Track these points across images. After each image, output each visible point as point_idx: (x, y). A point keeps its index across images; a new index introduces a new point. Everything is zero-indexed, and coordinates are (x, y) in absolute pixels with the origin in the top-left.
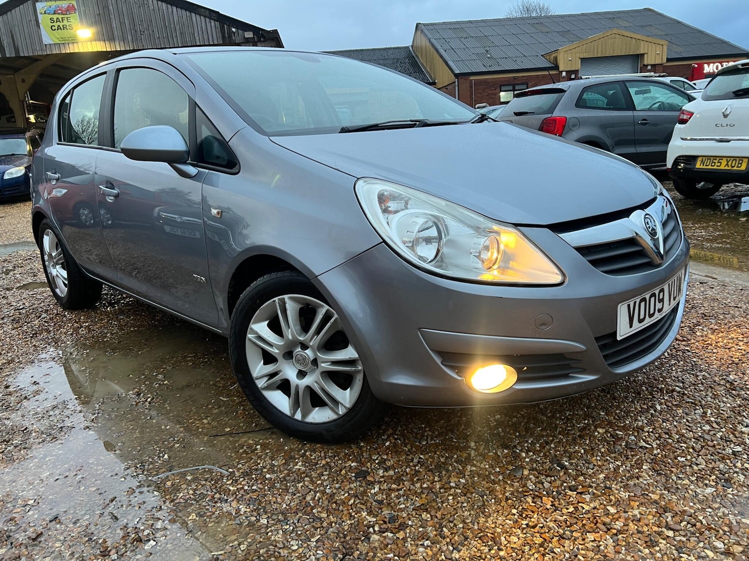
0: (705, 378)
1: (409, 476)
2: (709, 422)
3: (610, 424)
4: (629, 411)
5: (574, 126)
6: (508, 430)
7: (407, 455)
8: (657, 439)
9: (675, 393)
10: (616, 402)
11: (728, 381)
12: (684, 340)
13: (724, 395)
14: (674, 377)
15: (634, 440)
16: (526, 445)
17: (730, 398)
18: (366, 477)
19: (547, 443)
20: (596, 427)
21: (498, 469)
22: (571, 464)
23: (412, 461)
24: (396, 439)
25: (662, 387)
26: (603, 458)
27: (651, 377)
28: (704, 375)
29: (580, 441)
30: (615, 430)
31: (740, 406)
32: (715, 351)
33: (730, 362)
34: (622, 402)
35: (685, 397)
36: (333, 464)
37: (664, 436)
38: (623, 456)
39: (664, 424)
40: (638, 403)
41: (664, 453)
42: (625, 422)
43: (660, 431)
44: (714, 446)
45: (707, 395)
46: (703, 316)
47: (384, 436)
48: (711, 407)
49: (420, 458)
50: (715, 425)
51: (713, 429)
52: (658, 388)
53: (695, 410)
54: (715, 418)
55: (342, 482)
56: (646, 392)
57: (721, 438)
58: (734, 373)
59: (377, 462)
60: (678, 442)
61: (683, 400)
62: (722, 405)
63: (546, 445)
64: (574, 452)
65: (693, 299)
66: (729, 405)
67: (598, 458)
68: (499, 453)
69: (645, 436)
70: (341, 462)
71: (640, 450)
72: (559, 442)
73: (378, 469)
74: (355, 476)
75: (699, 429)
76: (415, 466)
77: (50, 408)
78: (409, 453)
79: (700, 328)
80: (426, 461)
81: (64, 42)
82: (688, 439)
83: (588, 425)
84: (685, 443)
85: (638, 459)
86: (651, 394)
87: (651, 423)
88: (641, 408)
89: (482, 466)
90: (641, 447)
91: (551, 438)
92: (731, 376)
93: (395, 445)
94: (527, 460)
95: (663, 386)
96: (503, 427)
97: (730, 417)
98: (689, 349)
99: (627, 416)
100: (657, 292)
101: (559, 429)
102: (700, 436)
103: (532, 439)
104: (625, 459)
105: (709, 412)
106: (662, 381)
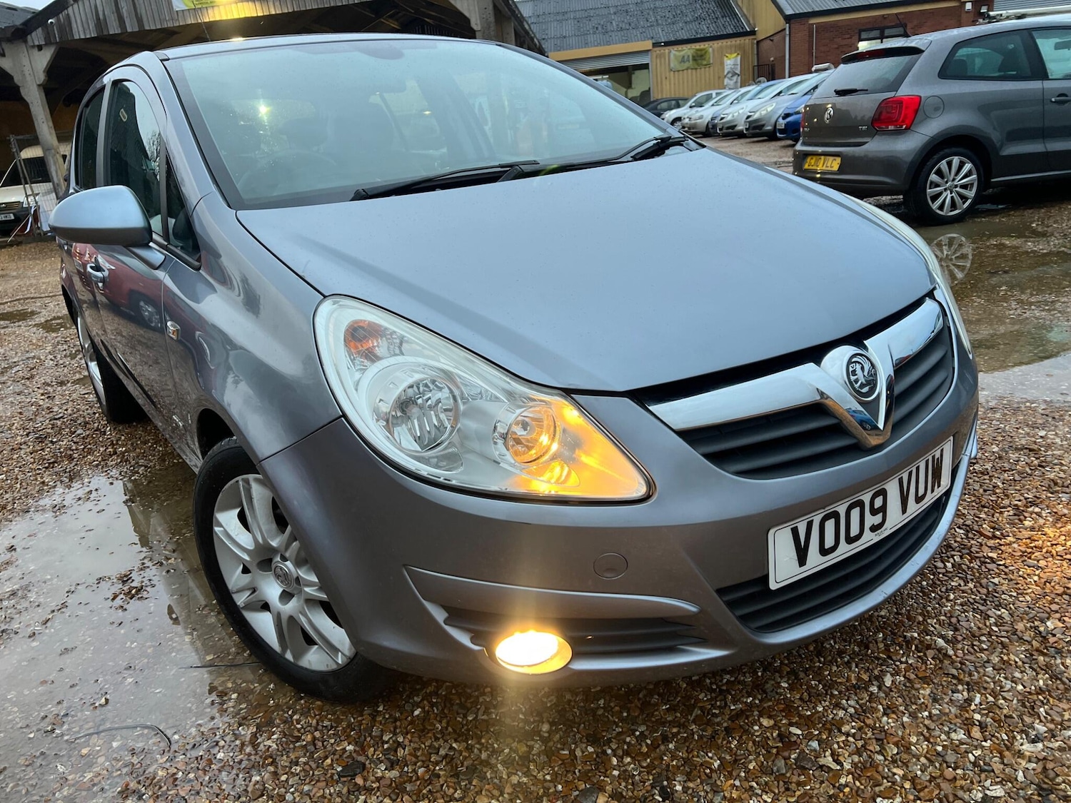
0: (1000, 622)
1: (418, 783)
2: (968, 724)
3: (789, 709)
4: (831, 687)
5: (936, 109)
6: (612, 704)
7: (437, 739)
8: (858, 752)
9: (930, 653)
10: (820, 662)
11: (1040, 632)
12: (994, 537)
13: (1020, 663)
14: (945, 615)
15: (815, 750)
16: (628, 739)
17: (1029, 671)
18: (356, 775)
19: (665, 739)
20: (761, 715)
21: (560, 787)
22: (685, 789)
23: (437, 753)
24: (432, 705)
25: (912, 637)
26: (746, 785)
27: (904, 611)
28: (1000, 617)
29: (724, 739)
30: (791, 724)
31: (1040, 691)
32: (1042, 563)
33: (1060, 590)
34: (831, 661)
35: (946, 662)
36: (320, 744)
37: (871, 748)
38: (781, 783)
39: (885, 719)
40: (857, 667)
41: (858, 784)
42: (814, 708)
43: (870, 734)
44: (955, 778)
45: (988, 661)
46: (1052, 484)
47: (418, 696)
48: (985, 689)
49: (451, 748)
50: (976, 732)
51: (969, 741)
52: (905, 637)
53: (953, 692)
54: (982, 715)
55: (318, 781)
56: (881, 645)
57: (975, 764)
58: (1058, 615)
59: (386, 746)
60: (894, 761)
61: (940, 668)
62: (1008, 685)
63: (663, 743)
64: (702, 765)
65: (1049, 447)
66: (1020, 687)
67: (737, 783)
68: (578, 753)
69: (838, 743)
70: (333, 741)
71: (817, 773)
72: (686, 739)
73: (381, 762)
74: (338, 773)
75: (943, 737)
76: (437, 763)
77: (7, 595)
78: (439, 736)
79: (1037, 510)
80: (457, 755)
81: (200, 6)
82: (914, 756)
83: (751, 705)
84: (906, 764)
85: (805, 794)
86: (887, 650)
87: (861, 713)
88: (859, 679)
89: (540, 776)
90: (821, 767)
91: (675, 730)
92: (1049, 623)
93: (425, 717)
94: (616, 773)
95: (916, 635)
96: (607, 698)
97: (1011, 717)
98: (994, 555)
99: (827, 694)
100: (866, 498)
101: (697, 712)
102: (938, 754)
103: (643, 728)
104: (782, 790)
105: (977, 700)
106: (919, 623)
